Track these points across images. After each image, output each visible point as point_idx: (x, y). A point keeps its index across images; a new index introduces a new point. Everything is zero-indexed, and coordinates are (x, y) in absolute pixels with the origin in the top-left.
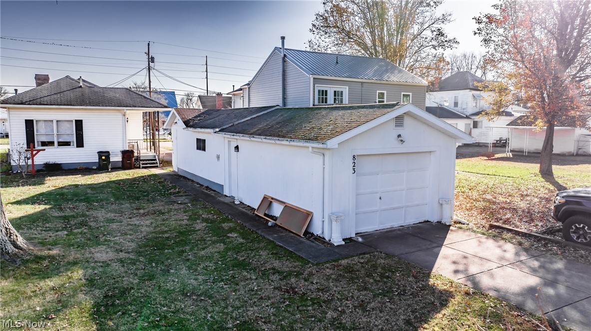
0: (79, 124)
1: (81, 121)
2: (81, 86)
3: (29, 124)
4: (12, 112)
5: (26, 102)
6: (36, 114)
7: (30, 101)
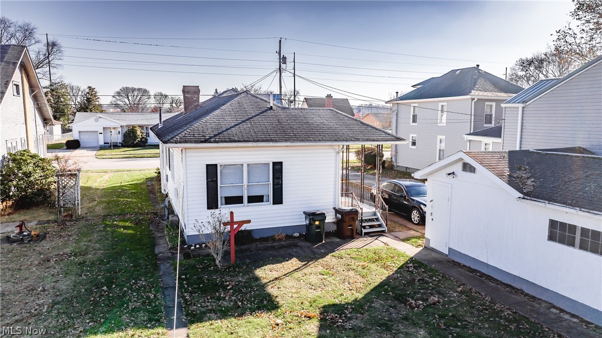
0: (278, 168)
1: (281, 163)
2: (271, 107)
3: (212, 170)
4: (190, 153)
5: (211, 138)
6: (221, 155)
7: (215, 136)
